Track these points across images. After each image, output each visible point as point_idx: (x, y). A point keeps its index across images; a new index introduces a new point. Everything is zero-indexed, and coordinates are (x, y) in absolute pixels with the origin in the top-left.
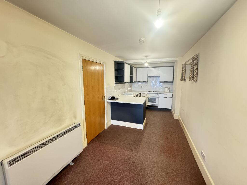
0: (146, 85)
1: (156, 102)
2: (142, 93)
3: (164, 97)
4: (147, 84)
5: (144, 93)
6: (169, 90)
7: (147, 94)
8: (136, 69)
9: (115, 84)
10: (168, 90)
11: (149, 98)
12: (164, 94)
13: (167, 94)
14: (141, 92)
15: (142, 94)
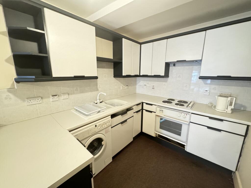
0: (164, 83)
1: (179, 134)
2: (147, 104)
3: (209, 128)
4: (166, 82)
5: (152, 105)
6: (233, 107)
7: (158, 109)
8: (139, 45)
9: (17, 81)
10: (231, 105)
11: (161, 119)
12: (210, 118)
13: (222, 120)
14: (144, 101)
15: (146, 107)
